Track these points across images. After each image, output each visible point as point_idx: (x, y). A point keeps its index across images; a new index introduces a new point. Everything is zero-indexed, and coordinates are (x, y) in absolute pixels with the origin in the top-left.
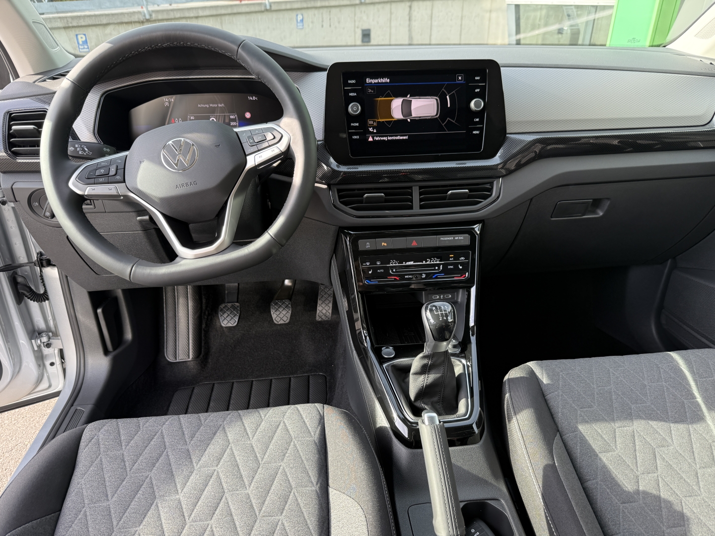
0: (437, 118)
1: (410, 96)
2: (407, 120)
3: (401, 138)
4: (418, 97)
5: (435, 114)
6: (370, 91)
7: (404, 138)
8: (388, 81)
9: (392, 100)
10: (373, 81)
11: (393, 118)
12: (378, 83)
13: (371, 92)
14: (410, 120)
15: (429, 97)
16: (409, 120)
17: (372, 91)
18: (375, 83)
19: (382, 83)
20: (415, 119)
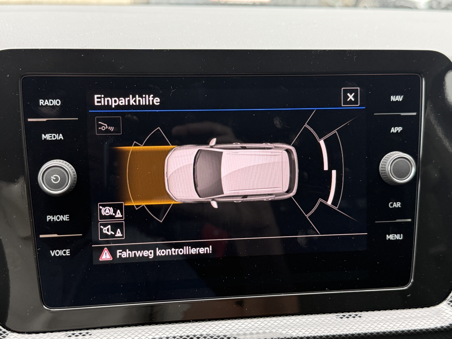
0: (290, 198)
1: (217, 143)
2: (209, 203)
3: (194, 251)
4: (239, 145)
5: (286, 189)
6: (105, 127)
7: (202, 250)
8: (157, 101)
9: (167, 152)
10: (113, 102)
11: (169, 198)
12: (129, 107)
13: (108, 130)
14: (219, 203)
15: (269, 145)
16: (215, 205)
17: (112, 129)
18: (118, 107)
19: (140, 107)
20: (232, 203)
